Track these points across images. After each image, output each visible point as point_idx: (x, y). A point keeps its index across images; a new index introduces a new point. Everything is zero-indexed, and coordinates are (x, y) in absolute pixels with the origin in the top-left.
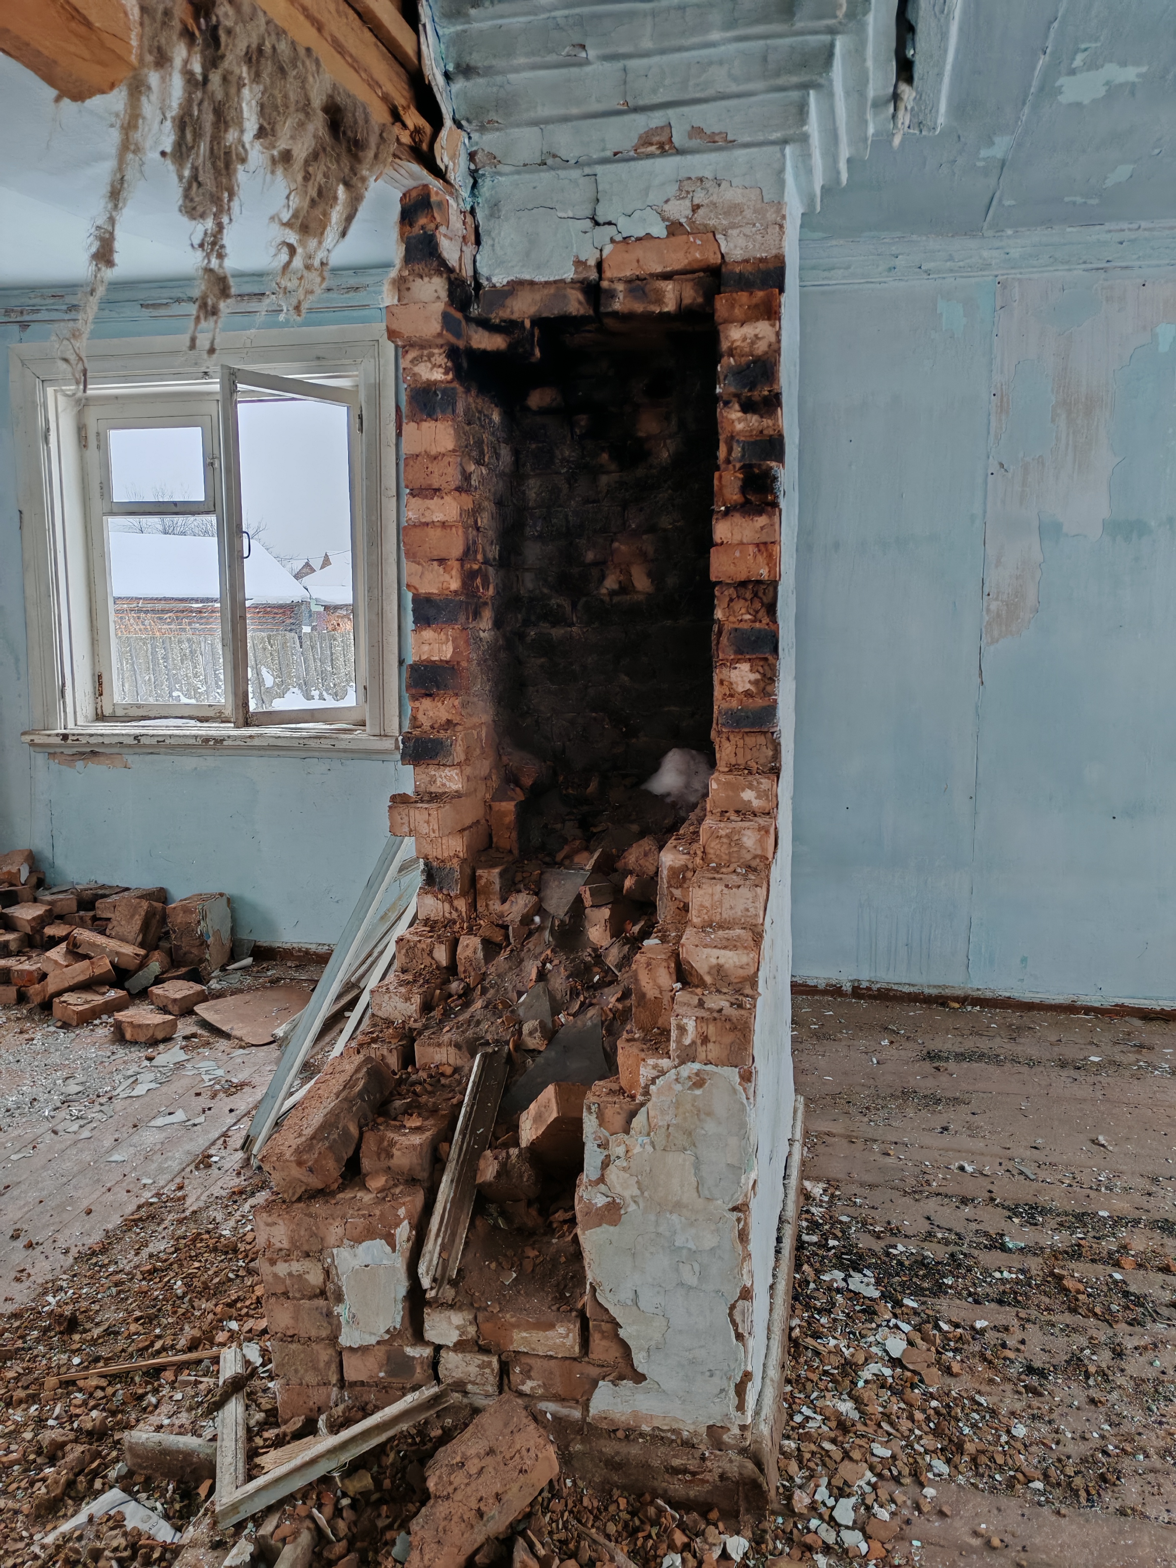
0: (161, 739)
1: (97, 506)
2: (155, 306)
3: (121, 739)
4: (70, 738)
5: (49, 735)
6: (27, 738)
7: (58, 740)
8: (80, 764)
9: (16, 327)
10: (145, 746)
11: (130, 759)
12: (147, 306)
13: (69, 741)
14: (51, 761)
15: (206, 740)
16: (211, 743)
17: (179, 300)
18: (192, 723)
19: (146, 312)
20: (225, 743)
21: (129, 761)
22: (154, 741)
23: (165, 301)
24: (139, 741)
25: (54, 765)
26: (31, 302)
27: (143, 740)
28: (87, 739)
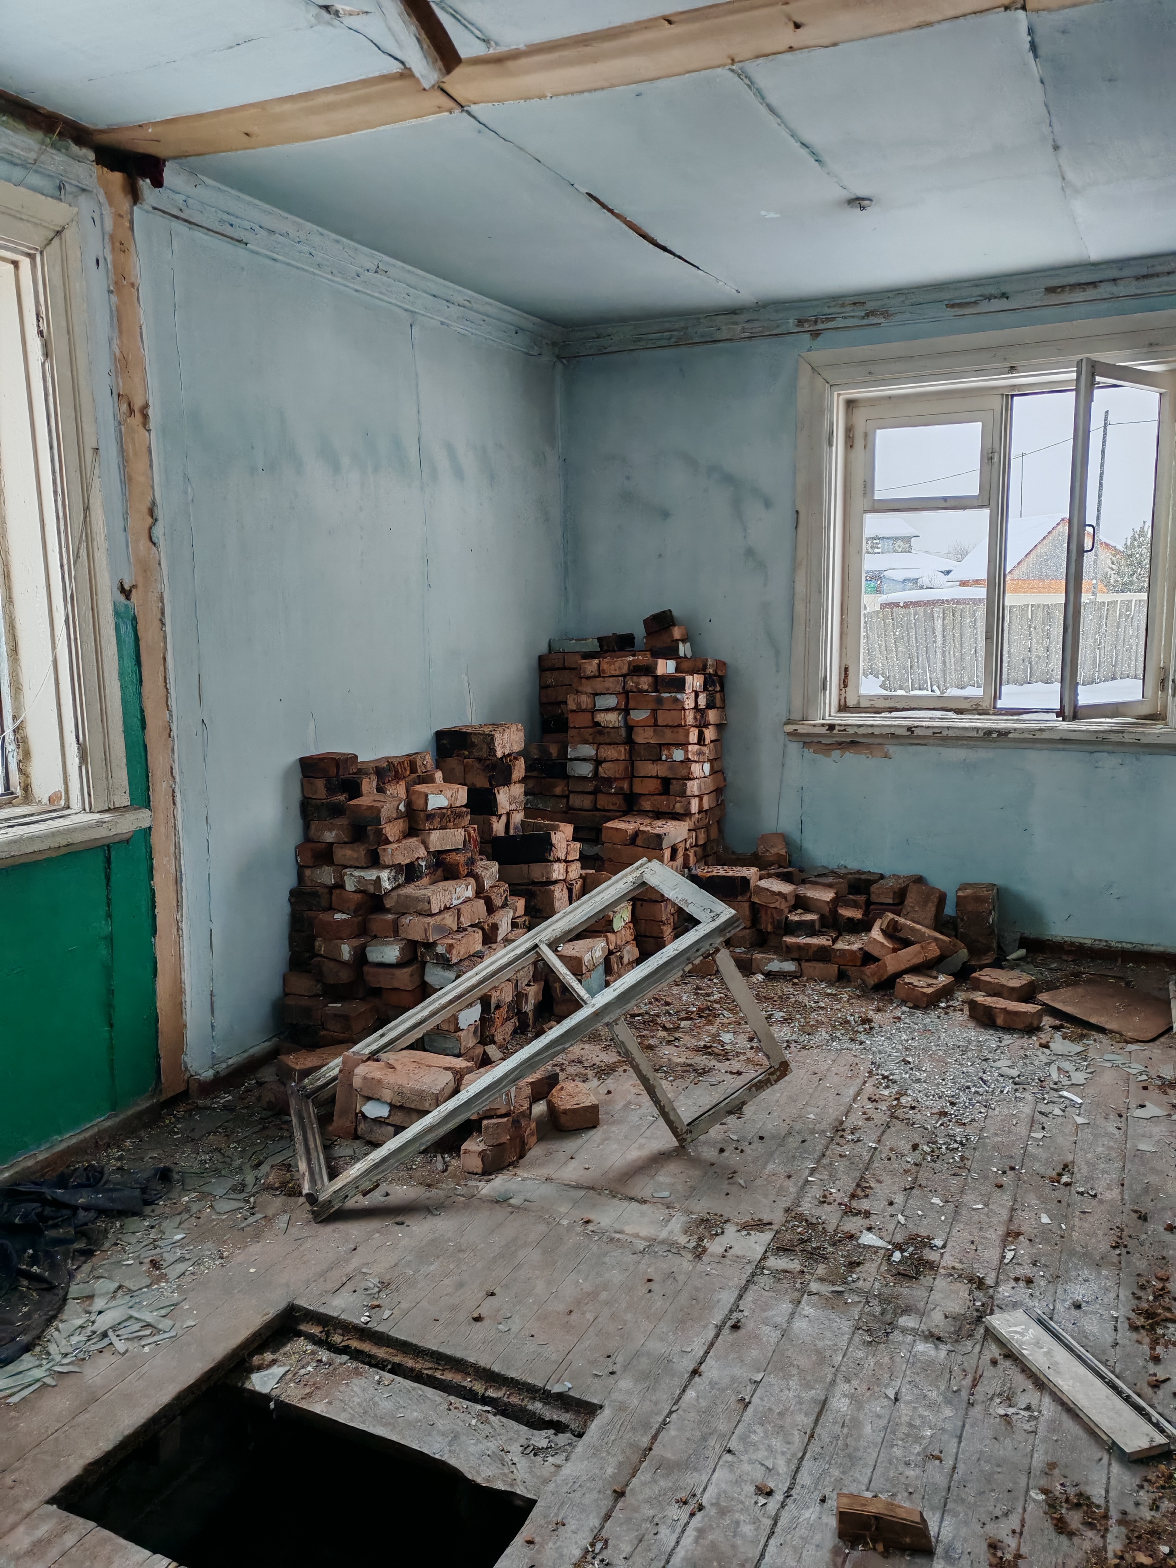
0: (936, 730)
1: (859, 502)
2: (960, 305)
3: (892, 730)
4: (837, 728)
5: (814, 726)
6: (790, 728)
7: (824, 730)
8: (836, 753)
9: (807, 336)
10: (919, 737)
11: (892, 749)
12: (953, 306)
13: (835, 732)
14: (806, 750)
15: (989, 732)
16: (995, 735)
17: (989, 298)
18: (951, 715)
19: (951, 312)
20: (1010, 736)
21: (891, 751)
22: (929, 733)
23: (973, 299)
24: (913, 732)
25: (809, 753)
26: (828, 311)
27: (917, 732)
28: (856, 730)
